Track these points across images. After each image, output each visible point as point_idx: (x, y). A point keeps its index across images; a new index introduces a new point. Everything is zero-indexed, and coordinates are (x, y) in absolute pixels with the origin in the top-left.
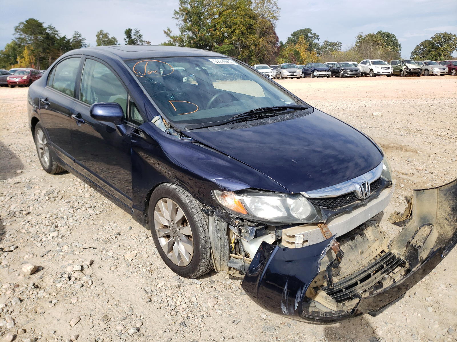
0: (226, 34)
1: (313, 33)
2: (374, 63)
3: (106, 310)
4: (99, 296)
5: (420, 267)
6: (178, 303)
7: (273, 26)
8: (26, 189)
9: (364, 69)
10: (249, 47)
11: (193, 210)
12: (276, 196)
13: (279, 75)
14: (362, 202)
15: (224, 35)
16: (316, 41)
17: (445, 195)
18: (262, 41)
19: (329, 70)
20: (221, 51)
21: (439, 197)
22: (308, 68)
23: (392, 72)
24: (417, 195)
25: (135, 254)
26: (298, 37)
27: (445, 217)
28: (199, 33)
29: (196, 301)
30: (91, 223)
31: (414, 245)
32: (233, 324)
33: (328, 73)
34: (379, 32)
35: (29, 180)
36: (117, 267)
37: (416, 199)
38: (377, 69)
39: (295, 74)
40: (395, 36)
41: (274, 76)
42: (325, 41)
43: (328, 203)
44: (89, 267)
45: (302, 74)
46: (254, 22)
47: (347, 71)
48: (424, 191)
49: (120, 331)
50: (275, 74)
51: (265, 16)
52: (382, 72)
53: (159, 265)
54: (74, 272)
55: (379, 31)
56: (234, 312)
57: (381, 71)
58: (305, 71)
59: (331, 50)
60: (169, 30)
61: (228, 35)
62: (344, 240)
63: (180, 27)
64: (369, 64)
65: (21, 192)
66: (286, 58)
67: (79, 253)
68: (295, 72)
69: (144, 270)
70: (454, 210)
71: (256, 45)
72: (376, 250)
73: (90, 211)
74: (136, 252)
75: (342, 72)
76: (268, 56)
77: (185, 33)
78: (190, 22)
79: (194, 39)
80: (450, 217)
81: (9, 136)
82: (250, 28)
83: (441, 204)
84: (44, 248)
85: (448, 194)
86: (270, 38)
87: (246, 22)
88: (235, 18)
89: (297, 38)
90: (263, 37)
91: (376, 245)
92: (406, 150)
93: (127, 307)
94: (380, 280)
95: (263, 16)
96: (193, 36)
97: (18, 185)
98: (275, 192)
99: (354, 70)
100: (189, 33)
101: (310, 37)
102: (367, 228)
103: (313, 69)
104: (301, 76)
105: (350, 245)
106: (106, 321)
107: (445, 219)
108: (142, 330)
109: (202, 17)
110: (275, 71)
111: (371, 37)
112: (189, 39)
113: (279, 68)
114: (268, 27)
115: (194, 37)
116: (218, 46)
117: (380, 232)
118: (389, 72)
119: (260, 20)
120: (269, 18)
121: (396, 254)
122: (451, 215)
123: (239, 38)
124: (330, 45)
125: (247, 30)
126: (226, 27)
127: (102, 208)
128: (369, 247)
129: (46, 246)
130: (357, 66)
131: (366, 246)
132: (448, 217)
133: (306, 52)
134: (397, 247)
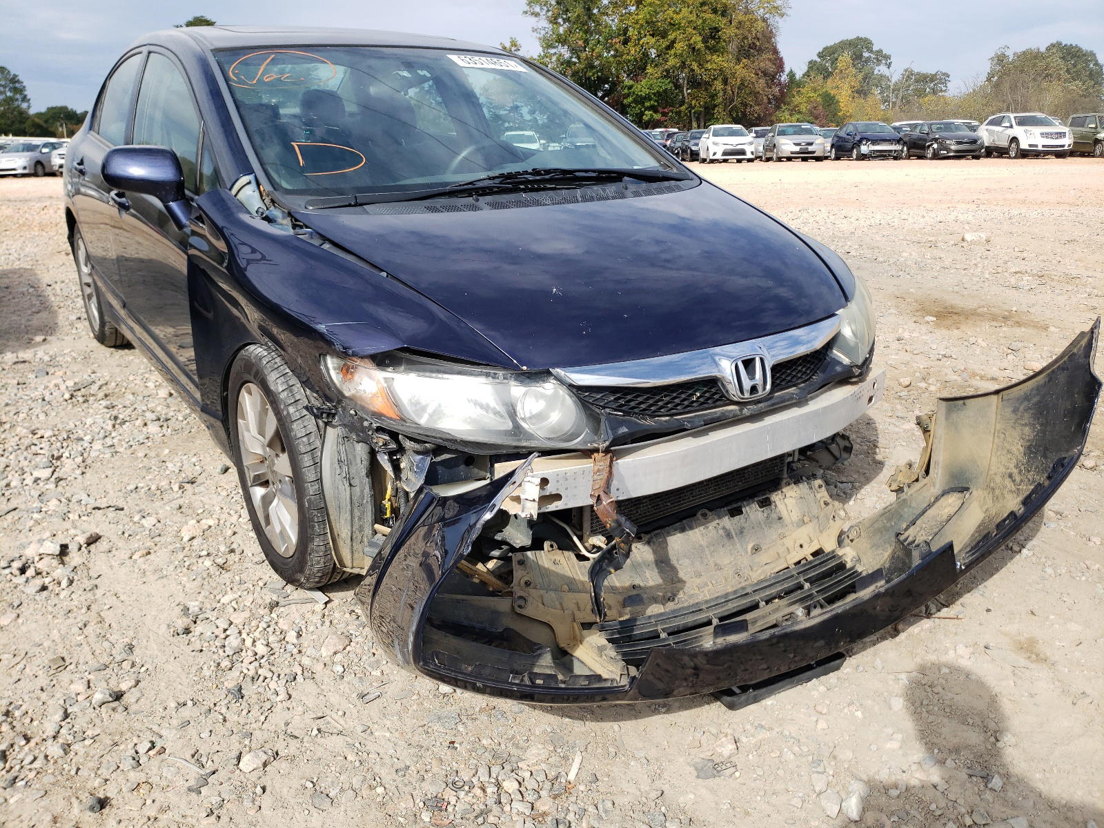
0: (653, 53)
1: (875, 48)
2: (1022, 122)
3: (68, 647)
4: (70, 614)
5: (882, 590)
6: (249, 642)
7: (771, 32)
8: (31, 376)
9: (996, 138)
10: (708, 84)
11: (291, 410)
12: (480, 374)
13: (772, 151)
14: (741, 410)
15: (648, 55)
16: (881, 69)
17: (1015, 411)
18: (741, 71)
19: (901, 139)
20: (639, 94)
21: (999, 417)
22: (845, 136)
23: (1069, 145)
24: (949, 412)
25: (206, 527)
26: (837, 59)
27: (1009, 471)
28: (585, 51)
29: (295, 641)
30: (141, 454)
31: (910, 539)
32: (359, 703)
33: (898, 147)
34: (1053, 46)
35: (51, 357)
36: (149, 553)
37: (944, 422)
38: (1030, 137)
39: (810, 148)
40: (1095, 55)
41: (761, 154)
42: (906, 71)
43: (632, 404)
44: (83, 549)
45: (831, 152)
46: (724, 21)
47: (948, 142)
48: (967, 401)
49: (74, 696)
50: (761, 149)
51: (752, 6)
52: (1043, 146)
53: (250, 555)
54: (41, 559)
55: (1055, 42)
56: (377, 673)
57: (1041, 143)
58: (840, 143)
59: (920, 93)
60: (514, 44)
61: (658, 56)
62: (709, 513)
63: (541, 36)
64: (1008, 125)
65: (16, 382)
66: (800, 112)
67: (77, 517)
68: (811, 144)
69: (208, 563)
70: (1031, 452)
71: (725, 82)
72: (801, 546)
73: (153, 428)
74: (211, 522)
75: (935, 146)
76: (757, 108)
77: (552, 51)
78: (564, 23)
79: (575, 64)
80: (1020, 472)
81: (63, 267)
82: (713, 38)
83: (1003, 436)
84: (5, 503)
85: (1021, 409)
86: (764, 62)
87: (704, 21)
88: (675, 12)
89: (832, 63)
90: (744, 60)
91: (802, 534)
92: (1018, 322)
93: (122, 641)
94: (781, 619)
95: (746, 7)
96: (571, 57)
97: (20, 366)
98: (479, 364)
99: (966, 140)
100: (562, 51)
101: (868, 60)
102: (784, 490)
103: (858, 138)
104: (829, 154)
105: (724, 528)
106: (54, 672)
107: (1007, 476)
108: (128, 699)
109: (595, 11)
110: (762, 141)
111: (1030, 59)
112: (562, 64)
113: (771, 134)
114: (759, 35)
115: (574, 60)
116: (631, 82)
117: (822, 503)
118: (1063, 146)
119: (738, 16)
120: (762, 10)
121: (848, 560)
122: (1023, 464)
123: (684, 63)
124: (917, 81)
125: (705, 41)
126: (653, 35)
127: (185, 422)
128: (783, 537)
129: (13, 499)
130: (975, 131)
131: (773, 534)
132: (1015, 471)
133: (853, 98)
134: (869, 546)
